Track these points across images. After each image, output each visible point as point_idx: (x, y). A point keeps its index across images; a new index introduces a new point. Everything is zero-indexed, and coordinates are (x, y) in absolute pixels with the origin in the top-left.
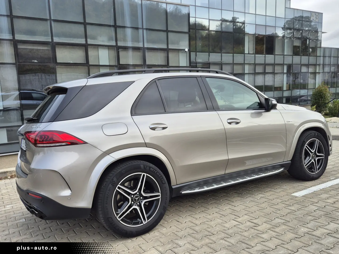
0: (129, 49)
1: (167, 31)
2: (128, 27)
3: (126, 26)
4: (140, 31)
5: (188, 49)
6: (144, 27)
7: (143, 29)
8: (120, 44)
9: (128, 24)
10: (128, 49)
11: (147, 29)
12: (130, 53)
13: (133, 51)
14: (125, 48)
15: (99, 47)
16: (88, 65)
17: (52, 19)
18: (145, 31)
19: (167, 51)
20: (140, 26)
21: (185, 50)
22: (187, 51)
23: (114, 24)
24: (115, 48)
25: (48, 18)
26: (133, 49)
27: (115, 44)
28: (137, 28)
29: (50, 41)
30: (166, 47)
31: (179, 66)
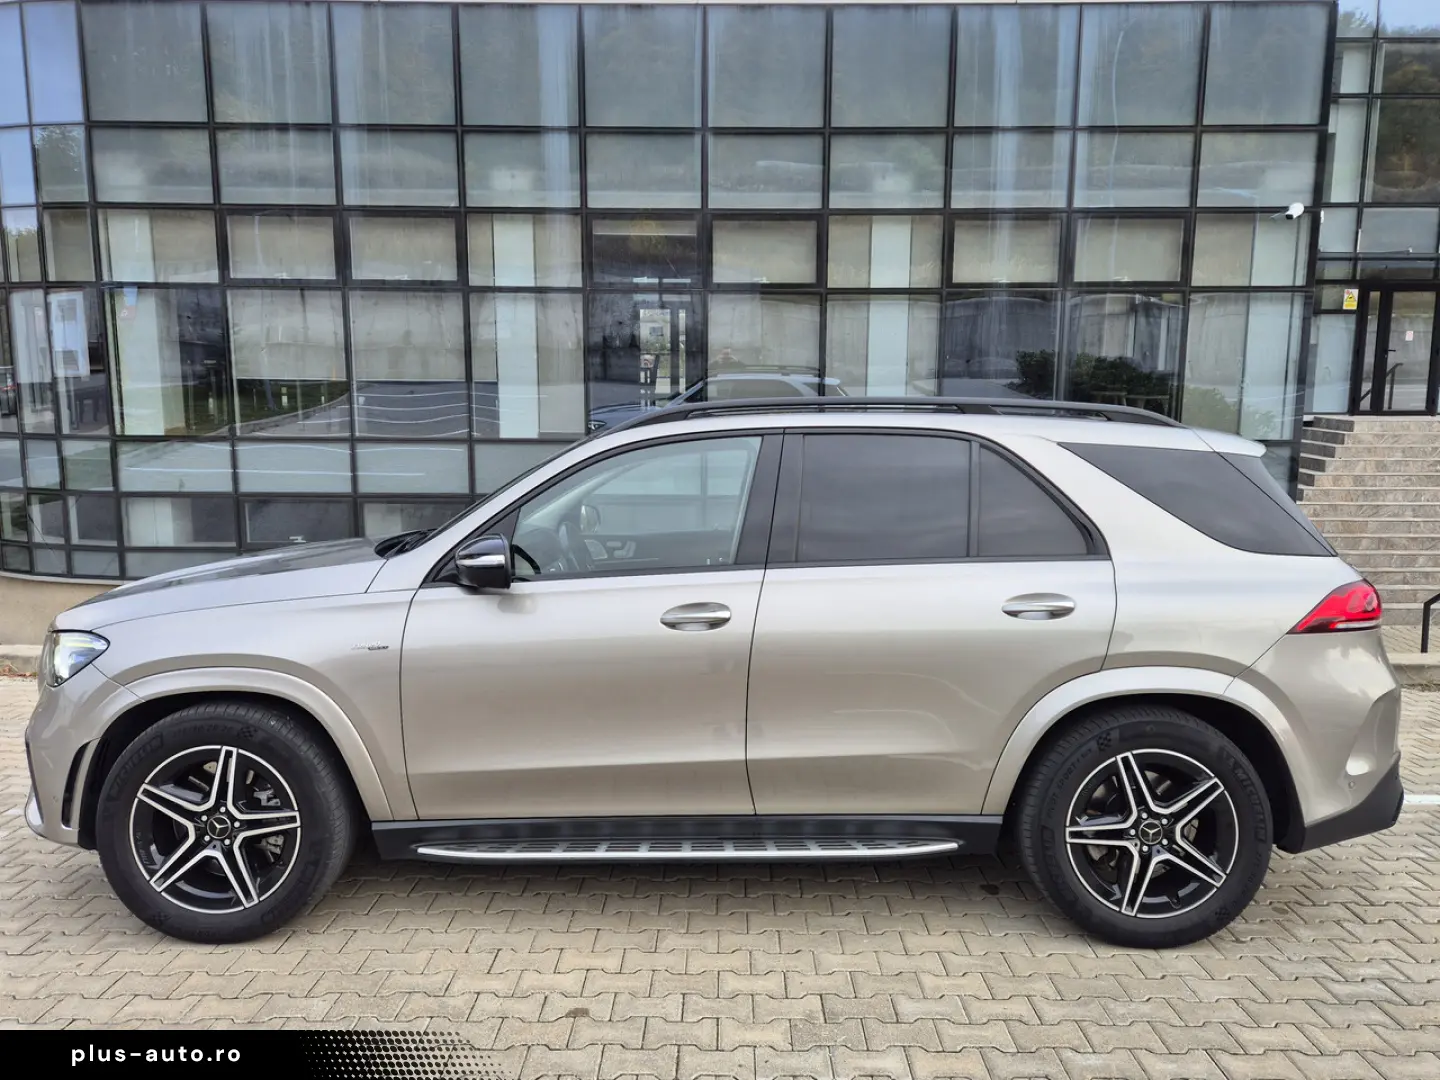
0: (1001, 219)
1: (1199, 128)
2: (1005, 130)
3: (994, 124)
4: (1062, 141)
5: (1305, 207)
6: (1082, 122)
7: (1074, 128)
8: (961, 200)
9: (1006, 113)
10: (994, 219)
11: (1092, 129)
12: (1004, 234)
13: (1015, 227)
14: (983, 217)
15: (875, 217)
16: (822, 290)
17: (710, 125)
18: (1082, 139)
19: (1185, 220)
20: (1062, 118)
21: (1286, 209)
22: (1299, 217)
23: (942, 123)
24: (938, 218)
25: (697, 124)
26: (1017, 219)
27: (939, 204)
28: (1050, 130)
29: (697, 205)
30: (1185, 203)
31: (1247, 284)
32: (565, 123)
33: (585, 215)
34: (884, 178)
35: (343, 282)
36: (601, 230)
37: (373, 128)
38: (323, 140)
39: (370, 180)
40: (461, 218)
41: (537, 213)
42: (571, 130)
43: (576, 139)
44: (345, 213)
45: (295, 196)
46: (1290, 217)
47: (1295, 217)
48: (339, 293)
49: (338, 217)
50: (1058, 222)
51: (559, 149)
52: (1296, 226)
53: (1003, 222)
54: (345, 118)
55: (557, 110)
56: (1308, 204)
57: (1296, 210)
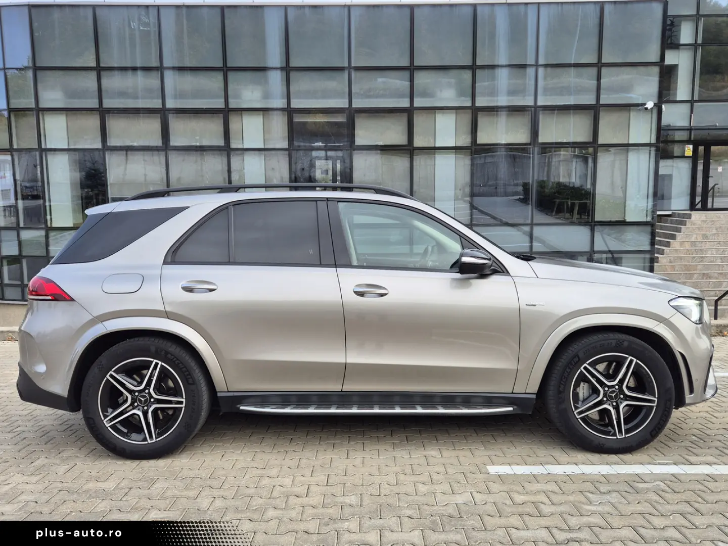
0: (501, 111)
1: (600, 65)
2: (502, 66)
3: (496, 63)
4: (531, 71)
5: (654, 104)
6: (541, 61)
7: (537, 65)
8: (481, 102)
9: (502, 59)
10: (497, 111)
11: (546, 66)
12: (502, 120)
13: (508, 116)
14: (492, 110)
15: (437, 111)
16: (411, 148)
17: (353, 65)
18: (541, 71)
19: (594, 111)
20: (531, 60)
21: (645, 104)
22: (652, 108)
23: (470, 64)
24: (470, 111)
25: (346, 65)
26: (509, 111)
27: (469, 104)
28: (524, 66)
29: (347, 106)
30: (594, 102)
31: (627, 142)
32: (279, 65)
33: (290, 112)
34: (441, 91)
35: (166, 147)
36: (298, 119)
37: (181, 69)
38: (156, 75)
39: (180, 95)
40: (226, 113)
41: (265, 111)
42: (282, 69)
43: (284, 73)
44: (166, 112)
45: (141, 104)
46: (646, 109)
47: (649, 108)
48: (164, 153)
49: (163, 114)
50: (530, 112)
51: (276, 79)
52: (650, 113)
53: (502, 113)
54: (166, 64)
55: (275, 58)
56: (656, 102)
57: (650, 105)
